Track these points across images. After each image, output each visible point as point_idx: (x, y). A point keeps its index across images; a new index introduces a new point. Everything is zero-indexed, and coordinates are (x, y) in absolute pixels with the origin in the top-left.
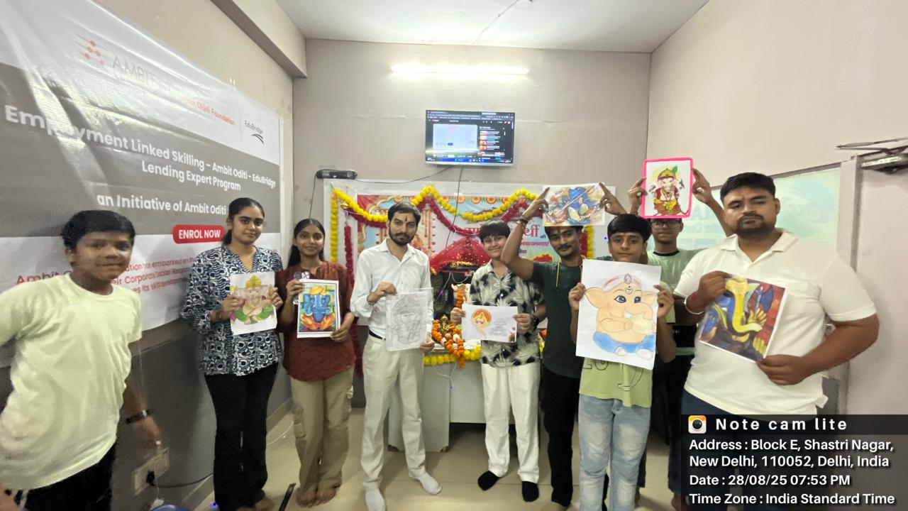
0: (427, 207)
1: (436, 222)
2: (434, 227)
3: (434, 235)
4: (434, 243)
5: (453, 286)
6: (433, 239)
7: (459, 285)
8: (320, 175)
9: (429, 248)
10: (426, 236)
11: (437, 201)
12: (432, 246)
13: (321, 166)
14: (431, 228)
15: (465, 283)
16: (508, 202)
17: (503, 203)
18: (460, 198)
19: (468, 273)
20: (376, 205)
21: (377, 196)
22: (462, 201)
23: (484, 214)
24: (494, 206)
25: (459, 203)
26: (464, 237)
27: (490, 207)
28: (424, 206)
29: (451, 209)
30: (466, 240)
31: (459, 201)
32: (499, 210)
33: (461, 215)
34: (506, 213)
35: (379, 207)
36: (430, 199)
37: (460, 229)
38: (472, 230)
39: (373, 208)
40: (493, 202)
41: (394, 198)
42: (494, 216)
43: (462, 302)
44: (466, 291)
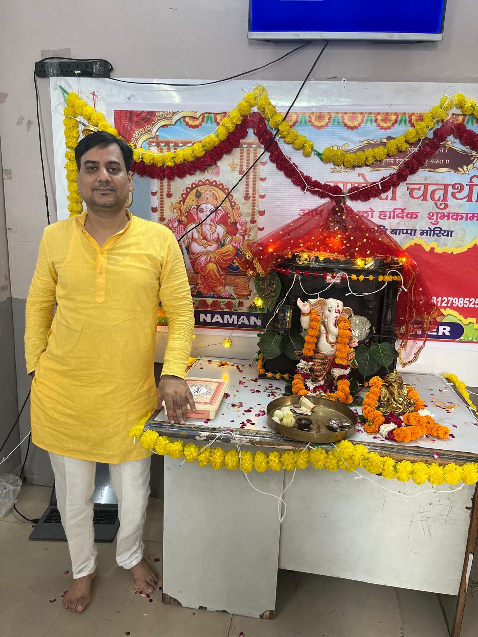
0: (252, 137)
1: (269, 170)
2: (263, 179)
3: (263, 197)
4: (262, 213)
5: (299, 303)
6: (262, 205)
7: (312, 301)
8: (41, 70)
9: (253, 222)
10: (247, 198)
11: (270, 124)
12: (258, 218)
13: (43, 52)
14: (258, 180)
15: (326, 296)
16: (423, 124)
17: (413, 126)
18: (320, 117)
19: (333, 277)
20: (150, 131)
21: (152, 114)
22: (323, 123)
23: (369, 152)
24: (391, 133)
25: (316, 127)
26: (327, 200)
27: (382, 135)
28: (244, 135)
29: (298, 141)
30: (334, 208)
31: (317, 124)
32: (400, 141)
33: (319, 154)
34: (416, 150)
35: (157, 137)
36: (256, 120)
37: (316, 184)
38: (341, 186)
39: (145, 138)
40: (389, 124)
41: (184, 117)
42: (389, 155)
43: (318, 337)
44: (327, 312)
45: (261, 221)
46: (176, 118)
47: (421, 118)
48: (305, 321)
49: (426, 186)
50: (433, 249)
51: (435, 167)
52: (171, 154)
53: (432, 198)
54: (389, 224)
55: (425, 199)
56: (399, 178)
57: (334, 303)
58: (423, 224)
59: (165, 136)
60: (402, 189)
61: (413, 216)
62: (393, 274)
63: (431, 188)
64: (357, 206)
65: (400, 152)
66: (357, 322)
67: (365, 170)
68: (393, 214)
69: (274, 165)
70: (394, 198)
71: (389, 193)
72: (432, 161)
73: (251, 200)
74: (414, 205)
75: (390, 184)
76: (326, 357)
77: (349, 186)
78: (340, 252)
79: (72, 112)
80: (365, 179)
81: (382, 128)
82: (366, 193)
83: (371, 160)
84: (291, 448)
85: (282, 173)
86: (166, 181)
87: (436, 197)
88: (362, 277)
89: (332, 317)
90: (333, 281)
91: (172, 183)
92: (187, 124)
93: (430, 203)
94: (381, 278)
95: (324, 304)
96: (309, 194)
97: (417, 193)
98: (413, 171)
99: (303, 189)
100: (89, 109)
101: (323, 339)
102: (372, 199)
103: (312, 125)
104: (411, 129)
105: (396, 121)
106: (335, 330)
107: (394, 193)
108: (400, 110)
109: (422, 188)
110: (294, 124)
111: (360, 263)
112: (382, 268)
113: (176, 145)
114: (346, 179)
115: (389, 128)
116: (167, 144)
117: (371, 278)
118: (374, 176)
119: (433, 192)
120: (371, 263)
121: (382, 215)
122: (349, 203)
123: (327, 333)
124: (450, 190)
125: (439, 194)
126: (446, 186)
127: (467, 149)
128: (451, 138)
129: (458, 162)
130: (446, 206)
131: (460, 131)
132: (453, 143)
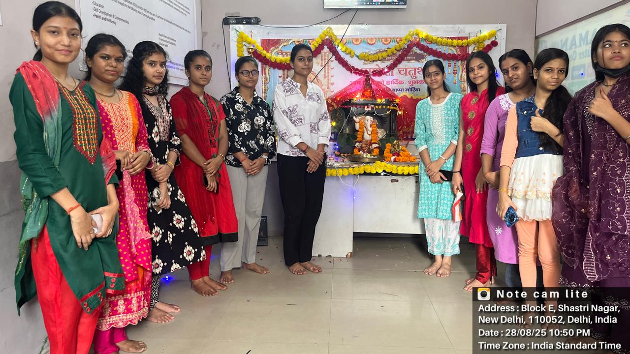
0: (326, 49)
1: (335, 64)
2: (333, 68)
3: (332, 76)
4: (332, 84)
6: (332, 80)
7: (360, 117)
8: (226, 22)
9: (328, 88)
10: (325, 77)
11: (335, 43)
12: (330, 86)
13: (226, 13)
14: (330, 69)
15: (365, 115)
16: (402, 42)
17: (398, 43)
18: (357, 40)
19: (368, 108)
20: (278, 48)
21: (279, 40)
22: (358, 43)
23: (380, 54)
24: (389, 46)
25: (355, 44)
26: (362, 76)
27: (385, 47)
28: (323, 48)
29: (348, 51)
30: (366, 79)
31: (356, 43)
32: (393, 49)
33: (357, 56)
34: (400, 53)
35: (281, 50)
36: (328, 42)
37: (357, 70)
38: (368, 70)
39: (276, 50)
40: (388, 42)
41: (294, 41)
42: (388, 56)
43: (363, 133)
44: (366, 122)
45: (332, 88)
46: (291, 42)
47: (401, 40)
48: (357, 126)
49: (406, 69)
51: (409, 60)
53: (409, 74)
54: (391, 87)
55: (406, 75)
56: (394, 65)
58: (406, 86)
59: (285, 50)
60: (396, 70)
61: (401, 82)
62: (394, 106)
63: (408, 70)
64: (377, 79)
65: (394, 54)
66: (380, 131)
67: (379, 62)
68: (393, 82)
69: (337, 62)
70: (392, 75)
71: (390, 72)
72: (408, 58)
73: (327, 79)
74: (401, 78)
75: (391, 68)
76: (367, 142)
77: (372, 70)
78: (370, 97)
79: (241, 39)
80: (379, 67)
81: (385, 44)
82: (380, 73)
83: (381, 58)
84: (356, 166)
85: (341, 65)
86: (286, 70)
87: (411, 74)
88: (380, 107)
89: (369, 124)
90: (367, 109)
91: (289, 72)
93: (409, 76)
94: (388, 107)
95: (365, 119)
96: (353, 74)
97: (402, 72)
98: (400, 62)
99: (351, 72)
100: (250, 39)
101: (366, 134)
102: (383, 76)
103: (354, 43)
104: (397, 44)
105: (390, 41)
106: (370, 129)
107: (392, 72)
108: (392, 36)
109: (405, 70)
110: (345, 43)
111: (379, 101)
112: (389, 103)
114: (371, 67)
115: (388, 44)
116: (286, 53)
117: (384, 107)
118: (383, 65)
119: (409, 72)
120: (384, 101)
121: (388, 82)
122: (372, 77)
123: (367, 131)
124: (417, 70)
125: (412, 72)
126: (415, 69)
127: (422, 52)
128: (415, 48)
129: (419, 58)
130: (416, 78)
131: (418, 45)
132: (416, 50)
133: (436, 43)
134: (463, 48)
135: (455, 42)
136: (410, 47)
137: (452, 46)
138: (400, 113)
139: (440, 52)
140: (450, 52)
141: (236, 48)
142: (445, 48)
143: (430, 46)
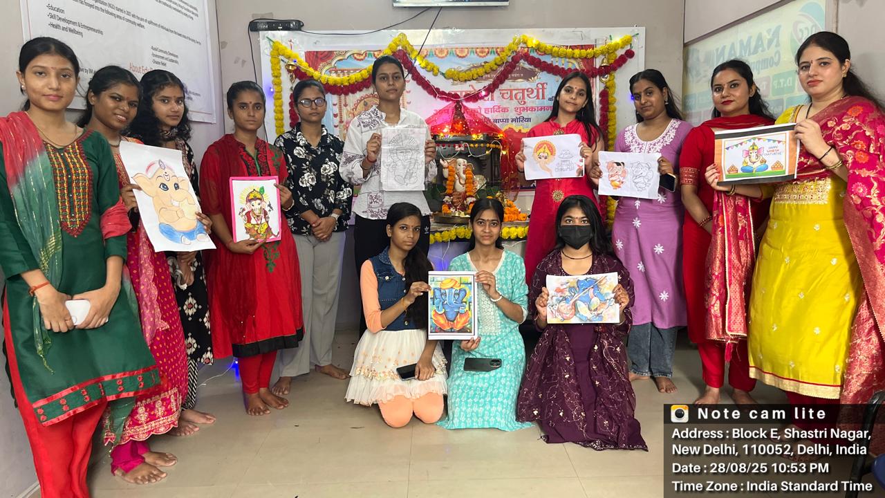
1: (412, 85)
5: (441, 162)
7: (449, 160)
8: (254, 27)
11: (410, 56)
13: (254, 15)
15: (456, 157)
16: (504, 54)
17: (499, 55)
18: (441, 51)
19: (460, 147)
20: (330, 63)
21: (331, 52)
22: (444, 55)
23: (474, 71)
25: (439, 57)
26: (451, 102)
27: (481, 61)
29: (429, 67)
30: (456, 106)
31: (440, 55)
32: (492, 64)
33: (443, 74)
34: (502, 69)
35: (335, 67)
36: (402, 54)
37: (443, 93)
38: (459, 93)
39: (327, 68)
40: (484, 54)
41: (353, 54)
42: (486, 73)
43: (455, 182)
44: (458, 167)
46: (348, 54)
47: (503, 50)
48: (446, 173)
49: (511, 91)
50: (520, 130)
51: (515, 79)
52: (346, 77)
53: (516, 98)
54: (491, 116)
55: (511, 99)
56: (494, 86)
57: (461, 160)
58: (513, 115)
59: (340, 66)
60: (497, 93)
61: (505, 110)
62: (496, 143)
63: (514, 92)
64: (471, 105)
65: (493, 70)
66: (478, 179)
67: (473, 82)
68: (494, 110)
69: (415, 82)
70: (492, 99)
71: (490, 96)
72: (513, 75)
74: (505, 103)
75: (490, 90)
76: (460, 194)
77: (464, 94)
78: (462, 132)
79: (277, 52)
80: (473, 88)
81: (480, 56)
82: (475, 97)
83: (475, 76)
84: (446, 229)
85: (420, 87)
86: (343, 95)
87: (518, 97)
88: (476, 145)
89: (461, 169)
90: (459, 149)
91: (347, 97)
92: (355, 58)
93: (515, 102)
94: (488, 145)
95: (456, 162)
96: (439, 100)
97: (506, 96)
98: (502, 82)
99: (435, 97)
100: (289, 51)
101: (458, 183)
102: (479, 101)
103: (437, 56)
104: (498, 57)
105: (488, 52)
106: (464, 176)
107: (492, 96)
108: (491, 46)
109: (509, 93)
110: (426, 56)
111: (474, 137)
112: (489, 139)
113: (349, 71)
114: (462, 89)
115: (485, 56)
116: (343, 71)
117: (482, 145)
118: (479, 86)
119: (516, 95)
120: (481, 137)
121: (487, 110)
122: (465, 103)
123: (459, 179)
124: (526, 93)
125: (520, 95)
126: (523, 90)
127: (532, 67)
128: (522, 61)
129: (528, 75)
130: (525, 103)
131: (527, 57)
132: (524, 64)
133: (552, 54)
134: (588, 60)
135: (577, 52)
136: (515, 60)
137: (573, 58)
138: (504, 153)
139: (557, 66)
140: (570, 66)
141: (270, 64)
142: (563, 61)
143: (543, 59)
